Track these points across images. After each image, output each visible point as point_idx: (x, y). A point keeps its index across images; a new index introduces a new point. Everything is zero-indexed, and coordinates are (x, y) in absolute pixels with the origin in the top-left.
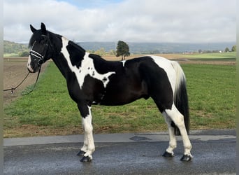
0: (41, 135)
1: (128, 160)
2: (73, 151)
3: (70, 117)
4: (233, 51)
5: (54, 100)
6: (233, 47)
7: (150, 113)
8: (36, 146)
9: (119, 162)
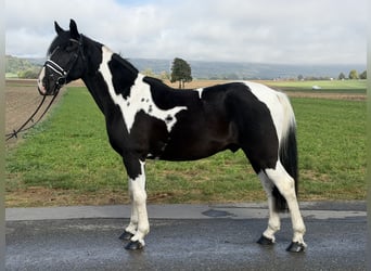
0: (60, 204)
1: (202, 248)
2: (112, 232)
3: (103, 177)
4: (351, 78)
5: (77, 148)
6: (352, 73)
7: (230, 172)
8: (53, 222)
9: (188, 251)
